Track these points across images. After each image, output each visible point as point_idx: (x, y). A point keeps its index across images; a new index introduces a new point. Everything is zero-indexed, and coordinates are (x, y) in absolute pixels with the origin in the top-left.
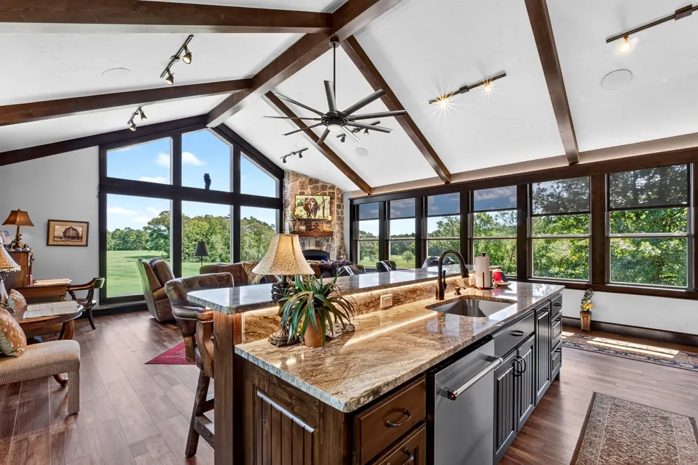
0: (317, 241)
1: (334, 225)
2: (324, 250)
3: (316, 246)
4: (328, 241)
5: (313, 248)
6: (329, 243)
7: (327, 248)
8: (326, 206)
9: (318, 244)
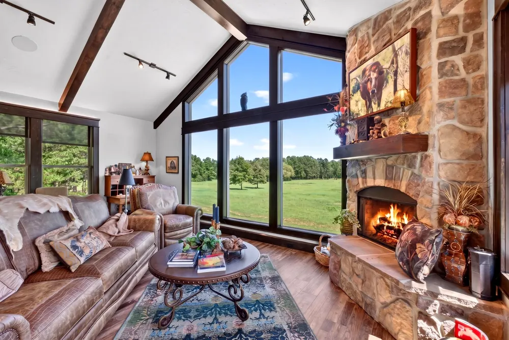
0: (388, 166)
1: (430, 113)
2: (403, 189)
3: (387, 178)
4: (411, 165)
5: (380, 182)
6: (416, 171)
7: (408, 186)
8: (401, 69)
9: (390, 172)
